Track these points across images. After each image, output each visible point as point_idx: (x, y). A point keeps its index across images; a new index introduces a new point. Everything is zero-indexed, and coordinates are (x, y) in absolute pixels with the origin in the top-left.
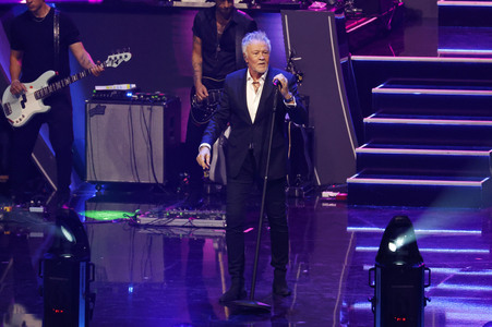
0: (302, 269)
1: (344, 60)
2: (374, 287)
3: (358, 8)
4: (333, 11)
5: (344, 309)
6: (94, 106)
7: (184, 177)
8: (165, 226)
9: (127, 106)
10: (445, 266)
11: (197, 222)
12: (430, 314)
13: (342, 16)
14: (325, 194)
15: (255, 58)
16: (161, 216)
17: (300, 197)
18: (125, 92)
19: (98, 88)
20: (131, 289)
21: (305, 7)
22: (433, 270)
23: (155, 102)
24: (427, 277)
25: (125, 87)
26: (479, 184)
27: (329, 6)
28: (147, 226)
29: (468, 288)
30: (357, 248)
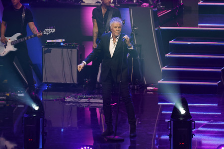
0: (138, 121)
1: (157, 29)
2: (170, 129)
3: (163, 6)
4: (152, 7)
5: (157, 139)
6: (46, 49)
7: (86, 81)
8: (77, 102)
9: (61, 49)
10: (201, 120)
11: (92, 101)
12: (195, 141)
13: (156, 9)
14: (149, 88)
15: (115, 29)
16: (76, 98)
17: (137, 89)
18: (60, 43)
19: (48, 41)
20: (62, 130)
21: (140, 6)
22: (196, 122)
23: (73, 48)
24: (193, 125)
25: (60, 41)
26: (216, 84)
27: (150, 5)
28: (69, 102)
29: (212, 130)
30: (163, 112)
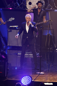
0: (51, 65)
6: (9, 30)
9: (16, 30)
17: (51, 50)
18: (16, 27)
19: (10, 26)
21: (53, 11)
28: (20, 55)
